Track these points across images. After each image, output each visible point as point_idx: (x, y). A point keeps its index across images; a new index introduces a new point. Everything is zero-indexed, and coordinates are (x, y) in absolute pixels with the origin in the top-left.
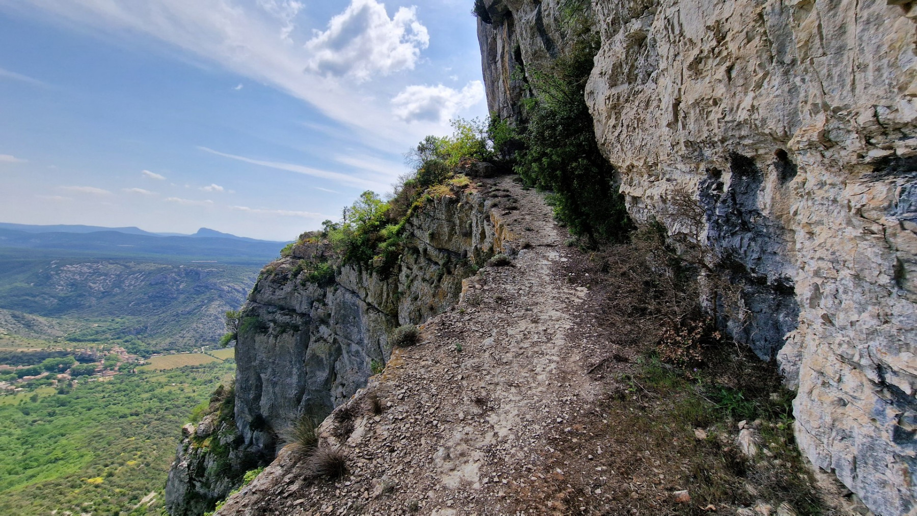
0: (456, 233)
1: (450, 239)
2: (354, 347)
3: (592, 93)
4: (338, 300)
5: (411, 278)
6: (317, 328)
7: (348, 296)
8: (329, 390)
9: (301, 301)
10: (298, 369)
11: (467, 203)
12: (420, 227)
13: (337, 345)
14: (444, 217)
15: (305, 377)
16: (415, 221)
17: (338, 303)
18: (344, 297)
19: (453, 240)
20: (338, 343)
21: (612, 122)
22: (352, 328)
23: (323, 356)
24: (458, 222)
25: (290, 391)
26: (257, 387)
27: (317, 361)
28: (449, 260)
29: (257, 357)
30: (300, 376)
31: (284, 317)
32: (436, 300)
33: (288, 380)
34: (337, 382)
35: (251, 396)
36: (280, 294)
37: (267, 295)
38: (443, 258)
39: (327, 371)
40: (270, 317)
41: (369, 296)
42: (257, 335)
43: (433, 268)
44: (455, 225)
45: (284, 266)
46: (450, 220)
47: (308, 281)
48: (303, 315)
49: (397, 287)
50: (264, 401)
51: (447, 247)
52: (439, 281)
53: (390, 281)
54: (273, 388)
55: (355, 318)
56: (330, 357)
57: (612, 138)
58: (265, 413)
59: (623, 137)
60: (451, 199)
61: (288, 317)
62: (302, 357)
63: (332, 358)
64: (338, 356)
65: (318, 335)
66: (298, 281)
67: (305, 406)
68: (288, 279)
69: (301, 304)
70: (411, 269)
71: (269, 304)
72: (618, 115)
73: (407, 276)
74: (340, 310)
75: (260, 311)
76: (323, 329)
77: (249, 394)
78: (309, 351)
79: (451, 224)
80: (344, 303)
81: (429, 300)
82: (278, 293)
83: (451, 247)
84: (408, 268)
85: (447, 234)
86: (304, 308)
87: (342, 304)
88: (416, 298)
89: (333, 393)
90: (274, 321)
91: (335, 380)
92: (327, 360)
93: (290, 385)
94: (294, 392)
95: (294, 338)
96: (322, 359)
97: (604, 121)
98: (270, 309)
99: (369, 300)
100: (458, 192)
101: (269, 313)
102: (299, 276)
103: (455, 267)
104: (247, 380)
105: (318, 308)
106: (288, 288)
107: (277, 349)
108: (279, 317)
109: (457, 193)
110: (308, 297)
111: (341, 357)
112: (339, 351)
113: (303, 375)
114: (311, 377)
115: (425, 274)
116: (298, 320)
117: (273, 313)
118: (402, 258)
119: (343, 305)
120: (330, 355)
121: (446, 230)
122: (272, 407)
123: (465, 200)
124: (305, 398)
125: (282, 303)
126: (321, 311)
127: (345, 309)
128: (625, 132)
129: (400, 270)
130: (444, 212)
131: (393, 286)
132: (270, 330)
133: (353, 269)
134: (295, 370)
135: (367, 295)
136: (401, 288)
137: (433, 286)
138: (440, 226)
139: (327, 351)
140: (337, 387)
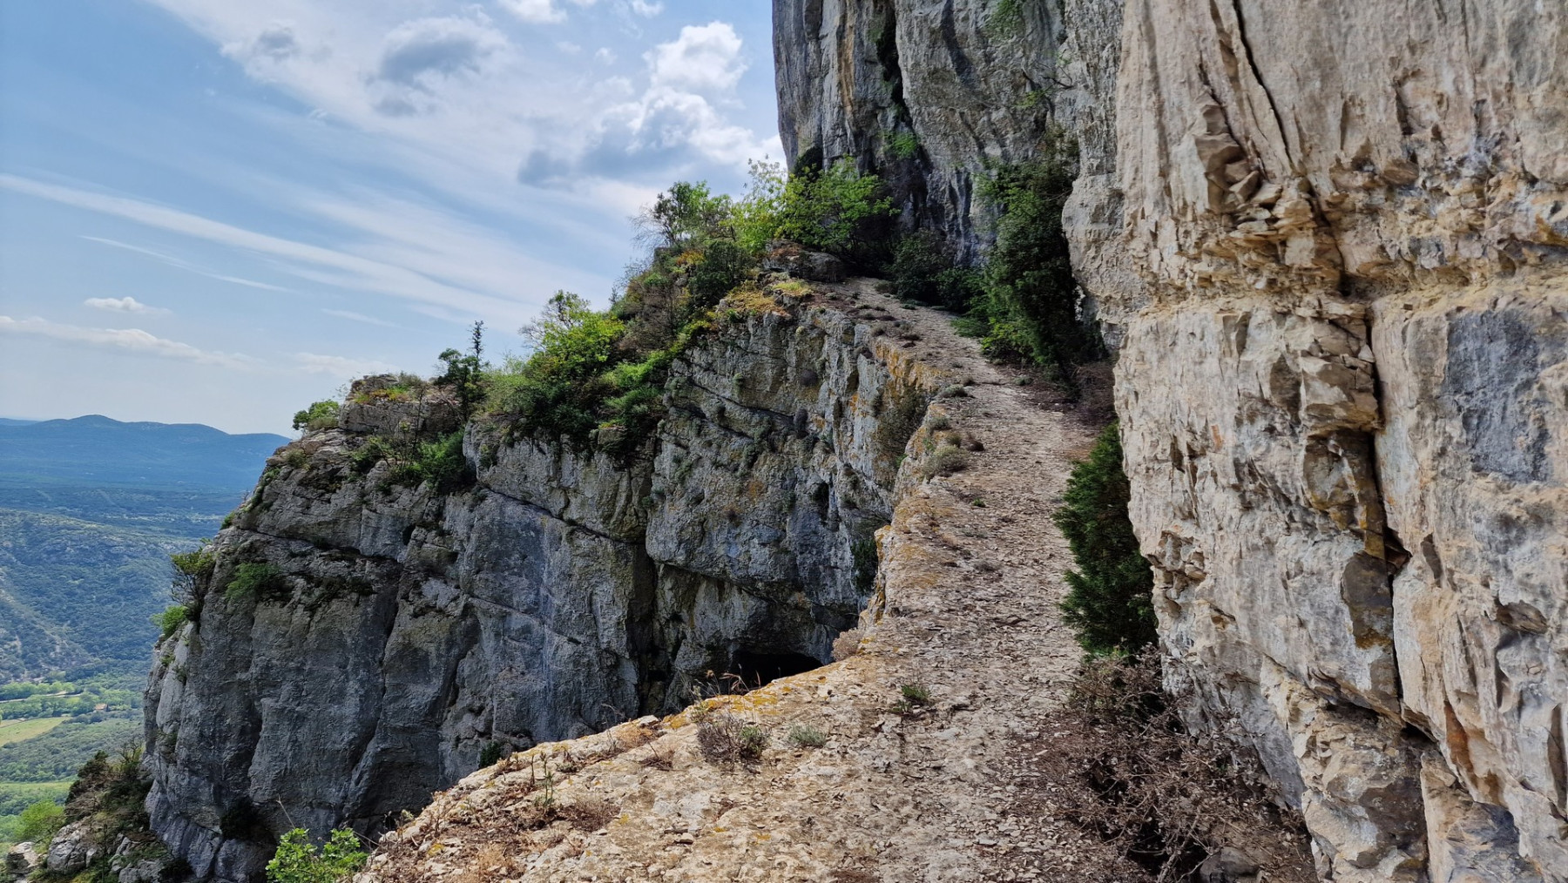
0: (787, 379)
1: (774, 391)
2: (518, 620)
3: (1070, 219)
4: (487, 520)
5: (684, 464)
6: (417, 585)
7: (515, 511)
8: (438, 726)
9: (377, 529)
10: (362, 683)
11: (813, 327)
12: (709, 368)
13: (469, 621)
14: (767, 350)
15: (380, 698)
16: (697, 355)
17: (485, 527)
18: (502, 513)
19: (780, 392)
20: (473, 615)
21: (1092, 253)
22: (514, 579)
23: (432, 648)
24: (793, 359)
25: (335, 735)
26: (243, 732)
27: (414, 661)
28: (771, 428)
29: (255, 659)
30: (364, 698)
31: (332, 564)
32: (744, 499)
33: (334, 710)
34: (460, 705)
35: (227, 756)
36: (321, 512)
37: (288, 512)
38: (760, 423)
39: (438, 682)
40: (295, 565)
41: (573, 507)
42: (261, 605)
43: (737, 442)
44: (786, 365)
45: (327, 449)
46: (778, 355)
47: (396, 482)
48: (378, 559)
49: (649, 483)
50: (261, 764)
51: (767, 403)
52: (750, 465)
53: (636, 470)
54: (295, 729)
55: (524, 557)
56: (449, 650)
57: (1092, 267)
58: (258, 793)
59: (1102, 270)
60: (782, 318)
61: (344, 563)
62: (376, 652)
63: (455, 651)
64: (469, 647)
65: (420, 602)
66: (370, 485)
67: (373, 768)
68: (340, 479)
69: (374, 536)
70: (686, 448)
71: (291, 534)
72: (1098, 249)
73: (678, 461)
74: (490, 542)
75: (269, 551)
76: (434, 589)
77: (220, 750)
78: (394, 639)
79: (780, 363)
80: (501, 525)
81: (726, 503)
82: (317, 508)
83: (774, 405)
84: (678, 444)
85: (770, 381)
86: (383, 543)
87: (496, 528)
88: (698, 500)
89: (447, 731)
90: (305, 574)
91: (453, 702)
92: (439, 656)
93: (337, 722)
94: (348, 736)
95: (360, 610)
96: (427, 654)
97: (1083, 250)
98: (295, 546)
99: (573, 513)
100: (793, 307)
101: (293, 555)
102: (374, 473)
103: (785, 440)
104: (220, 717)
105: (424, 542)
106: (344, 497)
107: (312, 637)
108: (319, 564)
109: (791, 309)
110: (396, 518)
111: (475, 648)
112: (473, 635)
113: (372, 695)
114: (396, 699)
115: (718, 454)
116: (368, 570)
117: (304, 555)
118: (664, 425)
119: (500, 531)
120: (451, 643)
121: (769, 373)
122: (283, 779)
123: (809, 321)
124: (372, 748)
125: (325, 533)
126: (432, 547)
127: (502, 538)
128: (1104, 265)
129: (657, 449)
130: (767, 341)
131: (641, 481)
132: (297, 594)
133: (541, 451)
134: (352, 686)
135: (568, 503)
136: (657, 484)
137: (738, 474)
138: (759, 366)
139: (443, 636)
140: (458, 718)
